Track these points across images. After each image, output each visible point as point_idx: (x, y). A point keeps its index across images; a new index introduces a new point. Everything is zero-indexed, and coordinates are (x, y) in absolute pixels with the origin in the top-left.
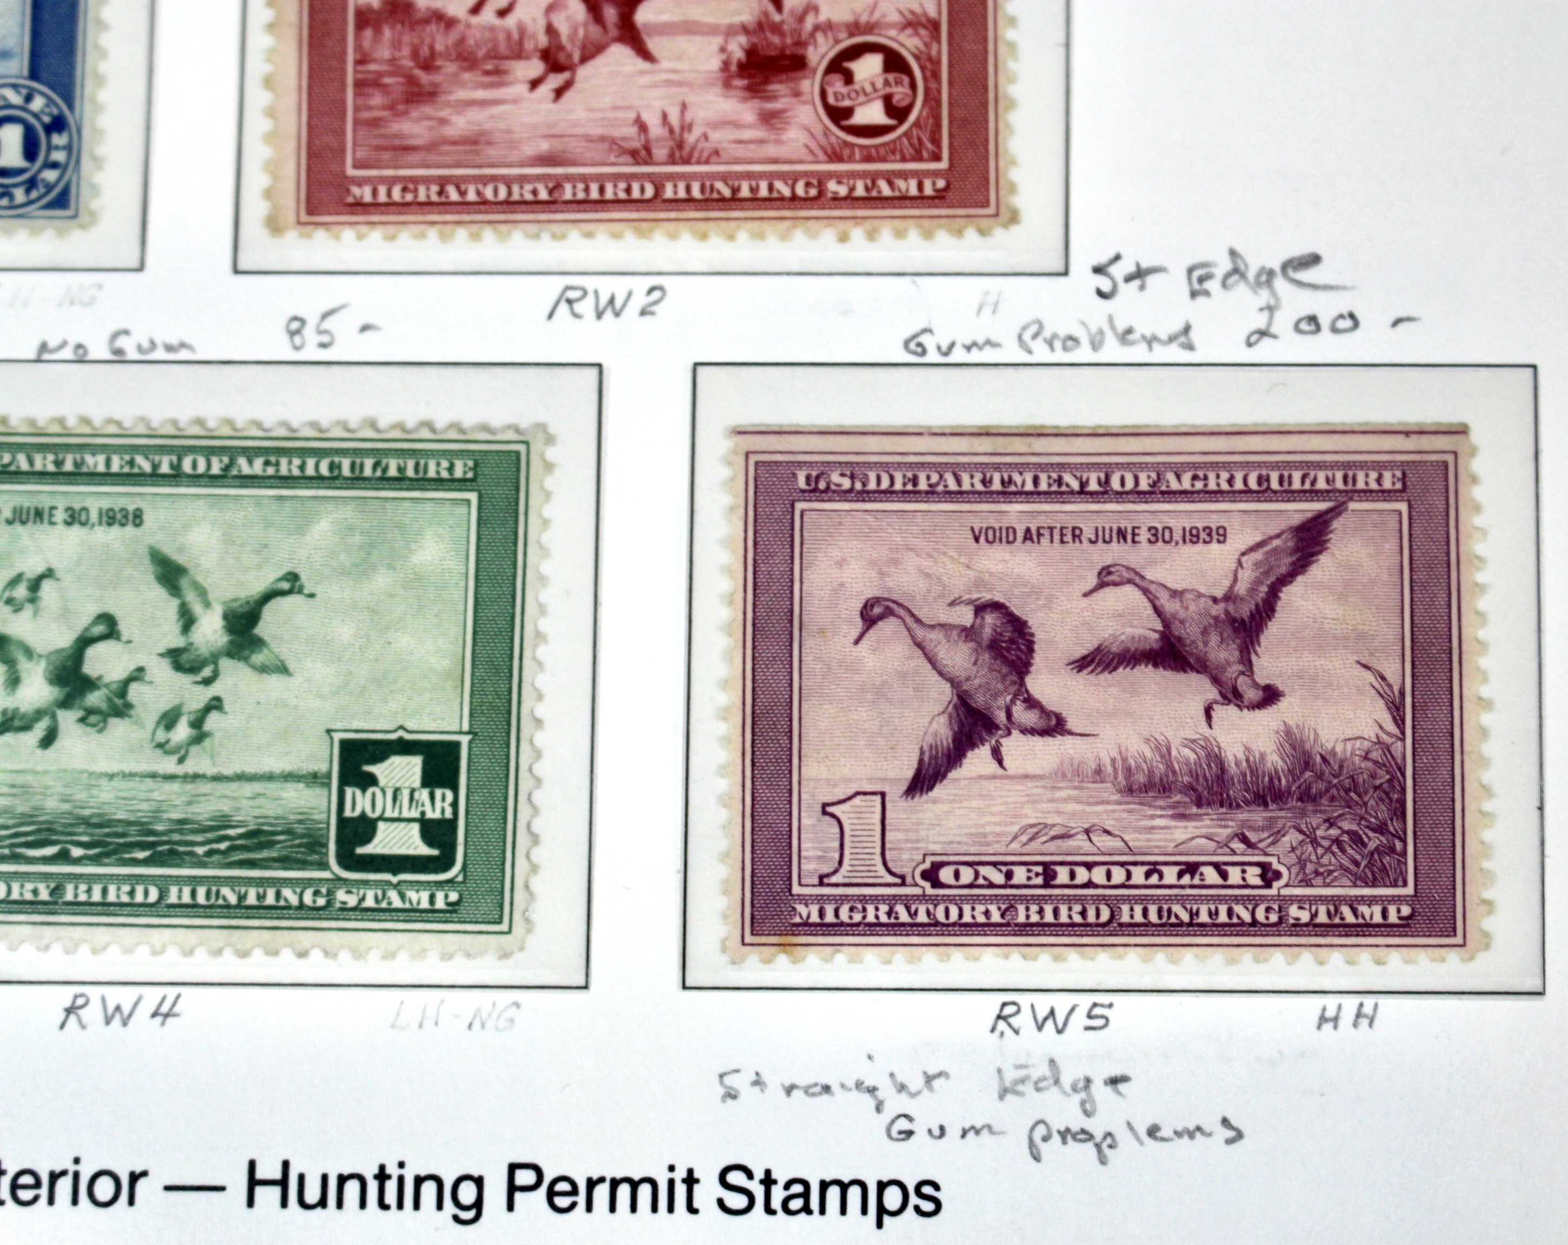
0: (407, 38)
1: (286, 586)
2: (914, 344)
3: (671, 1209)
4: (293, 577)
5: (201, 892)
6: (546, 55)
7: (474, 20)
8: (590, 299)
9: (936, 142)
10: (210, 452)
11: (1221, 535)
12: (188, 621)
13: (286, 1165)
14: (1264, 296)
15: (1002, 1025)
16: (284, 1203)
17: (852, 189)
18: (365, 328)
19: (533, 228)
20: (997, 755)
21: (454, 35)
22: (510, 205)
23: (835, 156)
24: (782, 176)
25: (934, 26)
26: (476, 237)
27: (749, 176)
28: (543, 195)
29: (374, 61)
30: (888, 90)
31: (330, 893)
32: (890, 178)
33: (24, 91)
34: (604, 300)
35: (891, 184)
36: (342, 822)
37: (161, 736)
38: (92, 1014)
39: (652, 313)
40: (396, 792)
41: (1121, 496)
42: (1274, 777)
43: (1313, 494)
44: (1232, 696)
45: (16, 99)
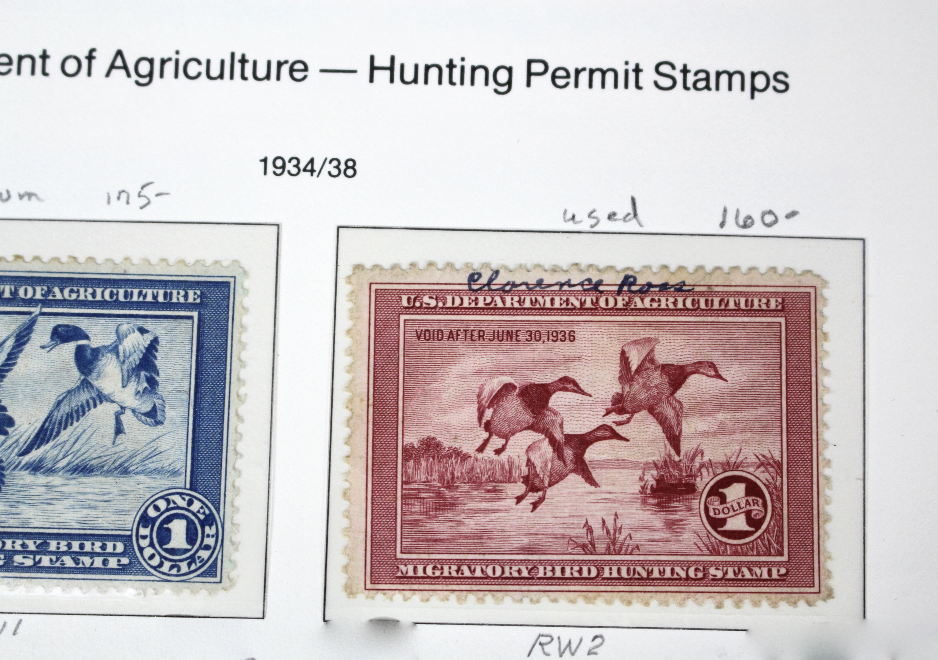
0: (436, 468)
6: (526, 480)
7: (480, 456)
8: (556, 642)
9: (780, 543)
17: (726, 573)
19: (518, 595)
21: (467, 465)
22: (503, 580)
23: (714, 552)
24: (680, 563)
25: (779, 465)
26: (481, 600)
27: (659, 563)
28: (525, 574)
29: (415, 482)
30: (748, 508)
32: (750, 566)
33: (187, 498)
34: (564, 644)
35: (750, 570)
39: (596, 653)
45: (182, 503)
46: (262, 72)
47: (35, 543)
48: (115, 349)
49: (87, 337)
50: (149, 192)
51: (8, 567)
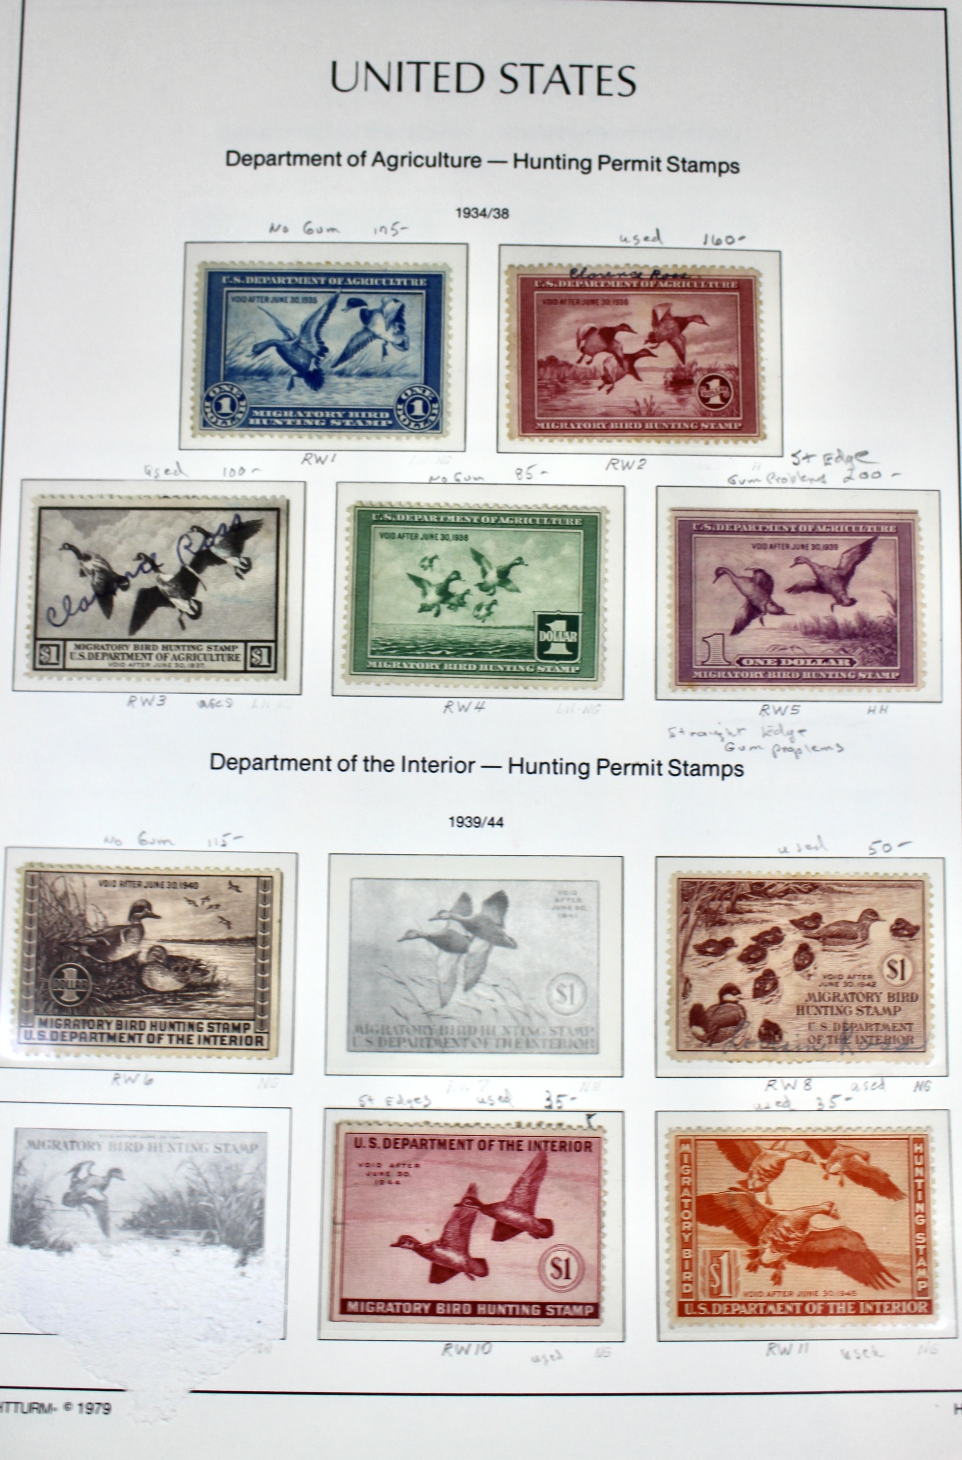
0: (555, 372)
1: (518, 562)
2: (731, 480)
3: (653, 774)
4: (520, 559)
5: (491, 666)
6: (603, 378)
7: (579, 365)
8: (620, 463)
9: (738, 410)
10: (491, 515)
11: (835, 547)
12: (484, 573)
13: (522, 759)
14: (849, 466)
15: (763, 713)
16: (522, 772)
17: (709, 426)
18: (543, 472)
19: (600, 438)
20: (762, 621)
21: (572, 370)
22: (592, 430)
23: (704, 415)
24: (685, 421)
25: (737, 370)
26: (581, 441)
27: (674, 421)
28: (604, 427)
29: (544, 379)
30: (721, 392)
31: (535, 667)
32: (723, 422)
33: (422, 389)
34: (625, 463)
35: (723, 424)
36: (540, 643)
37: (476, 613)
38: (454, 708)
39: (641, 468)
40: (558, 633)
41: (803, 533)
42: (854, 629)
43: (866, 533)
44: (840, 602)
45: (419, 391)
46: (456, 163)
47: (341, 413)
48: (381, 311)
49: (365, 304)
50: (397, 227)
51: (328, 426)
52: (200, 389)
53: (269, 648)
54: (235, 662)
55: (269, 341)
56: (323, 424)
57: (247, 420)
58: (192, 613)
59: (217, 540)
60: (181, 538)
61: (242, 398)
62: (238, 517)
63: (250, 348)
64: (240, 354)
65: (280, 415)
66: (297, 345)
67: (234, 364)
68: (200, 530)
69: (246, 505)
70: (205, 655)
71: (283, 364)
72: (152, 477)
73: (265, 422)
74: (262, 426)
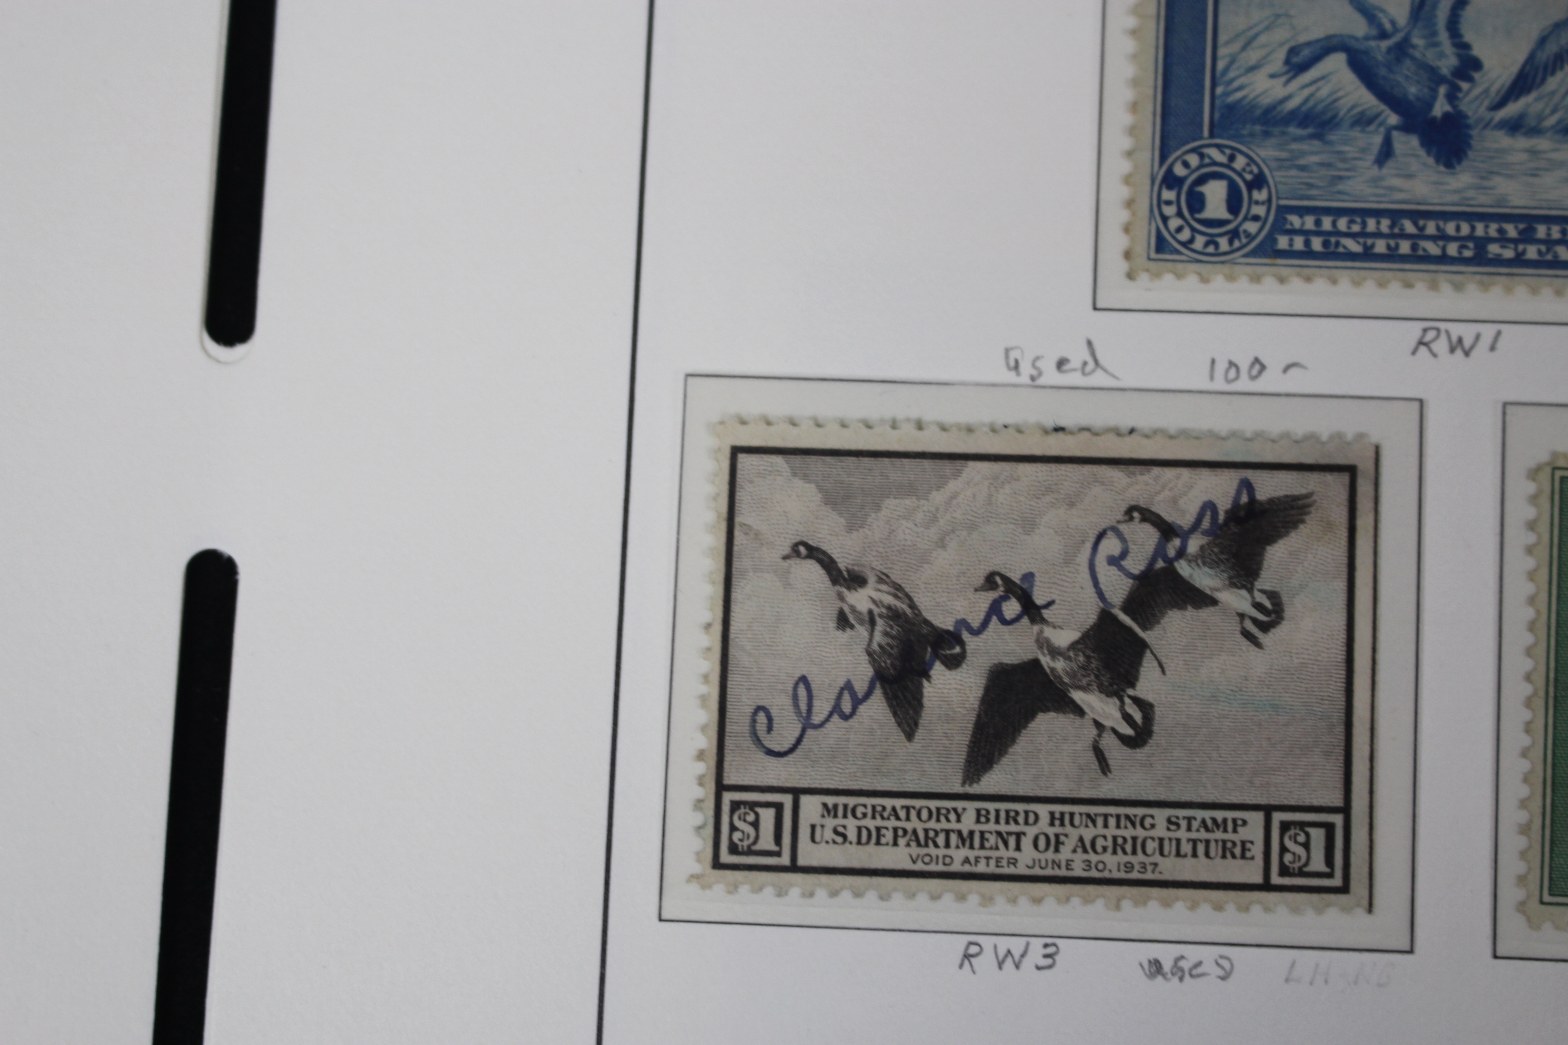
47: (1516, 228)
51: (1481, 259)
52: (1147, 157)
53: (1329, 828)
54: (1240, 862)
55: (1329, 38)
56: (1468, 253)
57: (1271, 239)
58: (1128, 731)
59: (1194, 545)
60: (1101, 536)
61: (1259, 182)
62: (1247, 485)
63: (1281, 55)
64: (1252, 69)
65: (1356, 228)
66: (1402, 50)
67: (1239, 95)
68: (1149, 516)
69: (1269, 457)
70: (1161, 840)
71: (1366, 99)
72: (1024, 379)
73: (1317, 244)
74: (1308, 254)
